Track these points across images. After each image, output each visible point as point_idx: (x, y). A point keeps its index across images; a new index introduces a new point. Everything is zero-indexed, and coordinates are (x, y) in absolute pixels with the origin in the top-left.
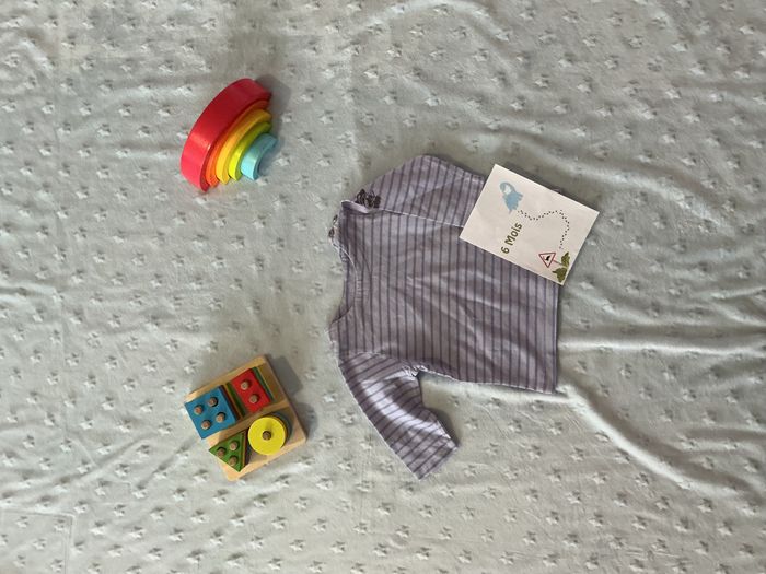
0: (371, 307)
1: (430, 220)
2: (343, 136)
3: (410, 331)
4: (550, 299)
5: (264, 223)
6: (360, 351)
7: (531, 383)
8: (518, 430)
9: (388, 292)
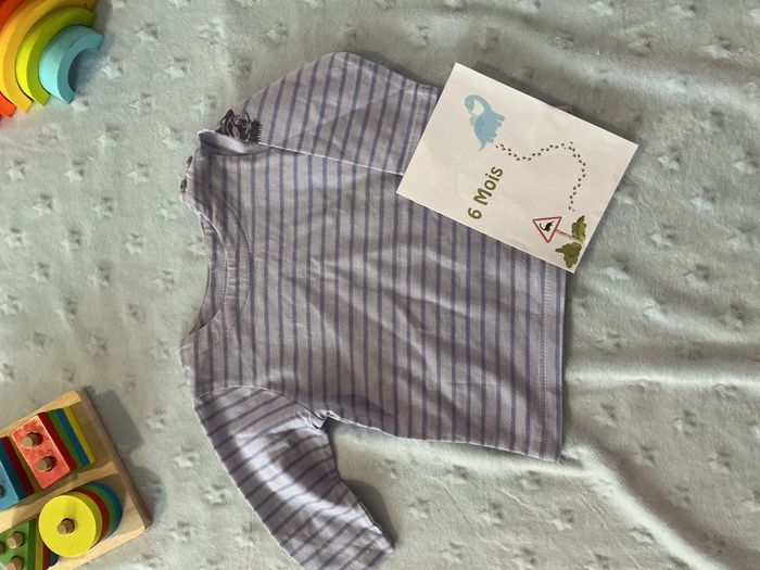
0: (253, 309)
1: (347, 163)
2: (207, 27)
3: (316, 349)
4: (551, 296)
5: (81, 173)
6: (232, 384)
7: (519, 443)
8: (497, 521)
9: (280, 285)
